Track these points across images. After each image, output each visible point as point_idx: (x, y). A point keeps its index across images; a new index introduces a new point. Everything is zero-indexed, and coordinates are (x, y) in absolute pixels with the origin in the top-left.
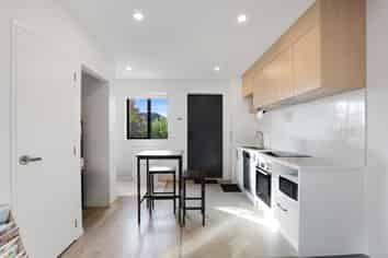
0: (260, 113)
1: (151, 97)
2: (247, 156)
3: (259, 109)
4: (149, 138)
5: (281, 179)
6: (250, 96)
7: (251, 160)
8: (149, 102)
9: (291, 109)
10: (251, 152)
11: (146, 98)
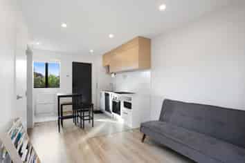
0: (113, 75)
1: (48, 62)
2: (107, 95)
3: (112, 73)
4: (46, 87)
5: (125, 103)
6: (108, 67)
7: (110, 97)
8: (47, 65)
9: (126, 74)
10: (110, 93)
11: (45, 62)
